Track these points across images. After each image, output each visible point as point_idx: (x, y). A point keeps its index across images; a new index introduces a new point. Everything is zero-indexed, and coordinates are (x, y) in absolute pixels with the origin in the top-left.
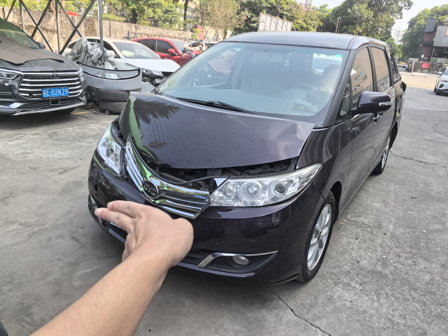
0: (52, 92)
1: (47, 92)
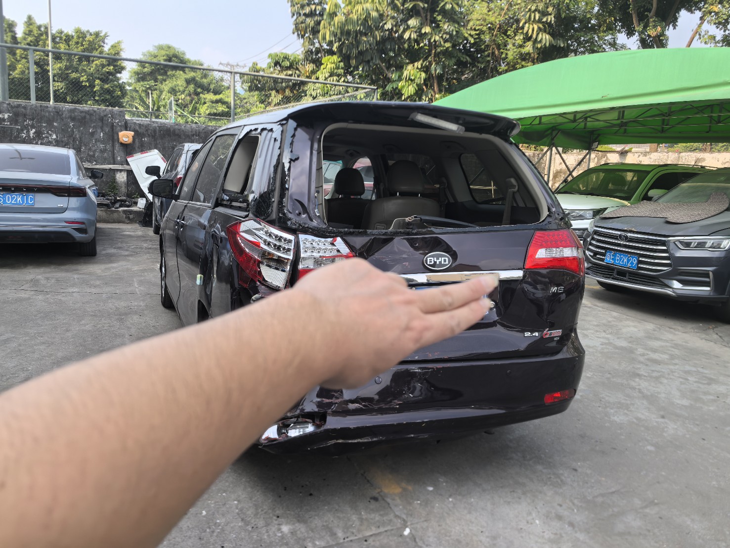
0: (617, 258)
1: (611, 257)
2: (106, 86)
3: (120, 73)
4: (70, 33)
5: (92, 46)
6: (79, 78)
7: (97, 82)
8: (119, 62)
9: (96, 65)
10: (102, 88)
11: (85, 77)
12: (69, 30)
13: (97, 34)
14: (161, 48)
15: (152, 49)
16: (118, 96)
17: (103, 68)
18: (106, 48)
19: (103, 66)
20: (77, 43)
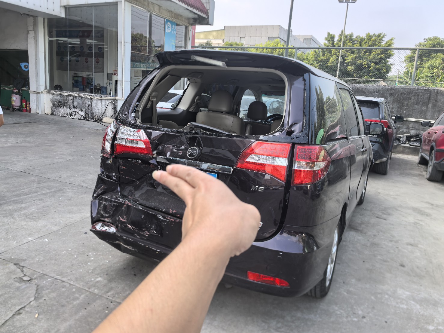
2: (378, 66)
3: (389, 58)
4: (363, 37)
5: (374, 43)
6: (362, 62)
7: (373, 64)
8: (389, 51)
9: (374, 54)
10: (374, 68)
11: (366, 62)
12: (363, 35)
13: (379, 36)
14: (430, 39)
15: (422, 41)
16: (384, 72)
17: (378, 56)
18: (383, 43)
19: (378, 54)
20: (366, 42)
